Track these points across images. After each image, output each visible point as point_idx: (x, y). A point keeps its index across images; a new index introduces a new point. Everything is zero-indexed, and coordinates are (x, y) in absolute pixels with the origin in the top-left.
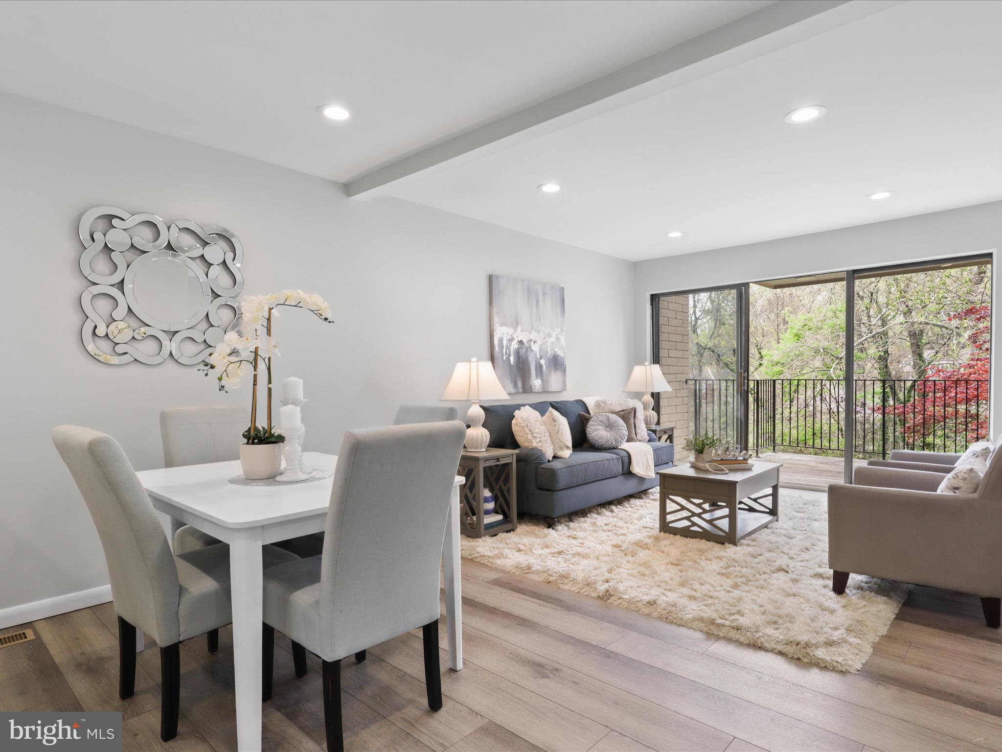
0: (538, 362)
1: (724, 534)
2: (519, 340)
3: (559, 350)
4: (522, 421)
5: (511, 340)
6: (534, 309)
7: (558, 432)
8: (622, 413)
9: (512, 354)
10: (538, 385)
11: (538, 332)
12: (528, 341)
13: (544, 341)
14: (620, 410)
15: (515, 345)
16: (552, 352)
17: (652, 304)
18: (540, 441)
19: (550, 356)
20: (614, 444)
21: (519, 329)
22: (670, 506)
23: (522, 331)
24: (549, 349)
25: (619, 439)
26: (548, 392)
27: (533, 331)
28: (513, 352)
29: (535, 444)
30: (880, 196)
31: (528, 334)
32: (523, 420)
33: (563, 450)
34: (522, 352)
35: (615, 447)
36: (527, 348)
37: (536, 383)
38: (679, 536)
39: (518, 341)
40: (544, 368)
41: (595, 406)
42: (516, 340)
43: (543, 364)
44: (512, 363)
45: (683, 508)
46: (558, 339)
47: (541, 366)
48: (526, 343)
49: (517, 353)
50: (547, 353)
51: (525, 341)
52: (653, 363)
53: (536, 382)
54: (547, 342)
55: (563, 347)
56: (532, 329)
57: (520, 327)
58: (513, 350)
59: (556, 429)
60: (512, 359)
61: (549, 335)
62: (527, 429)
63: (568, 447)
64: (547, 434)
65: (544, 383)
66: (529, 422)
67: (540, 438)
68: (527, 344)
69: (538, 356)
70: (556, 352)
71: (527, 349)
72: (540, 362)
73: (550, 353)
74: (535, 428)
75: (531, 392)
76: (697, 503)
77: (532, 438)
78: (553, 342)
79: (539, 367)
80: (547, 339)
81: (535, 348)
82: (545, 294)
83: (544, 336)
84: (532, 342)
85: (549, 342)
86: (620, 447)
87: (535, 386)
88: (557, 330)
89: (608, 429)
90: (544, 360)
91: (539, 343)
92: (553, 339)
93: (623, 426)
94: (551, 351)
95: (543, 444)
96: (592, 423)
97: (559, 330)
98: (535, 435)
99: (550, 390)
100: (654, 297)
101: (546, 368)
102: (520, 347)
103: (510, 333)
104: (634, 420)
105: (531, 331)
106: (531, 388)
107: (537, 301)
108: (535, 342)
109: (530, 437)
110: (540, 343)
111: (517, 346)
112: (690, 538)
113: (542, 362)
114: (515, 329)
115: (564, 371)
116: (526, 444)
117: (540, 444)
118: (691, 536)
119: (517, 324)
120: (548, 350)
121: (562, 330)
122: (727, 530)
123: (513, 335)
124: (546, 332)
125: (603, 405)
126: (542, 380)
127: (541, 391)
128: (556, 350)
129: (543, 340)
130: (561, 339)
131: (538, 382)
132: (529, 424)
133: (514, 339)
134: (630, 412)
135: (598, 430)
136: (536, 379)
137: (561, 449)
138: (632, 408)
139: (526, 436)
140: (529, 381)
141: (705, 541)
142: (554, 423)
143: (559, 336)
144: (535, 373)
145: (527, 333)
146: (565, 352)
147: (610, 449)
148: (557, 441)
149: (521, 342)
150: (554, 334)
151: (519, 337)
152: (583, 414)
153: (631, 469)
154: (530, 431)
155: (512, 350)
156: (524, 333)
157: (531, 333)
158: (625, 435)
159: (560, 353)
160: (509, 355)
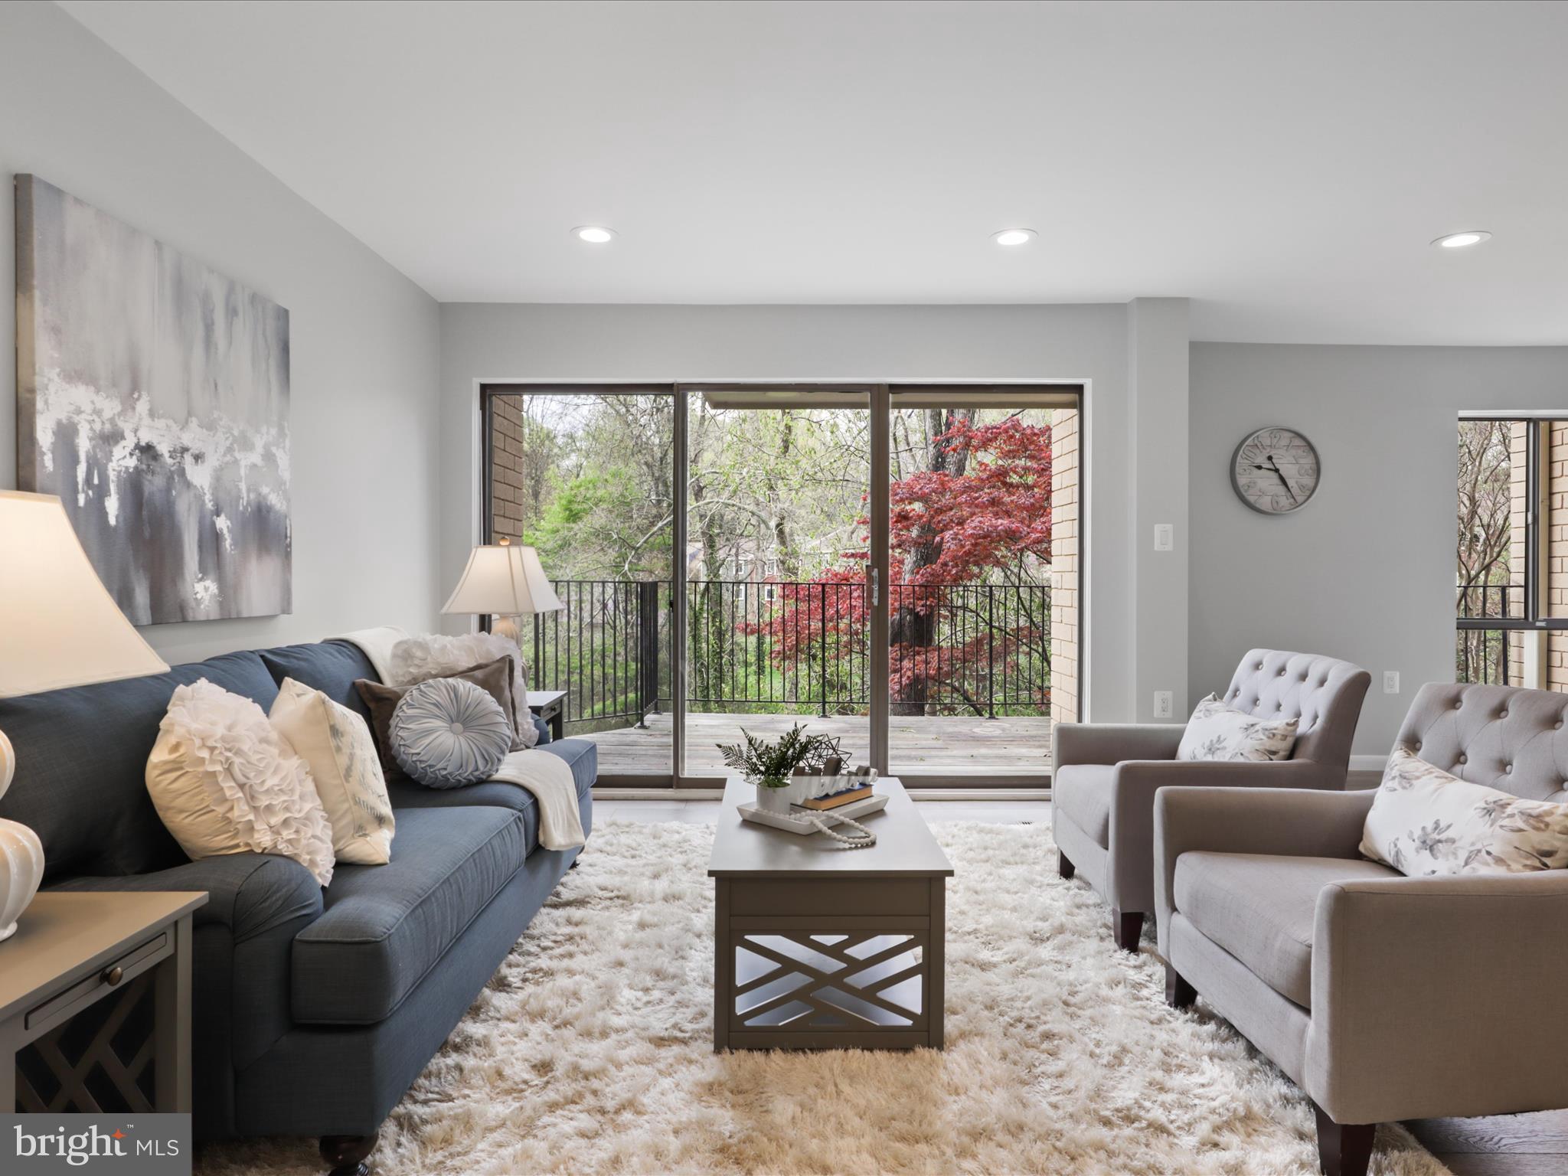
0: (208, 522)
1: (908, 1022)
2: (143, 444)
3: (272, 490)
4: (205, 754)
5: (110, 438)
6: (198, 351)
7: (348, 772)
8: (479, 674)
9: (113, 488)
10: (207, 598)
11: (210, 426)
12: (175, 451)
13: (228, 458)
14: (471, 666)
15: (122, 460)
16: (252, 496)
17: (483, 408)
18: (286, 823)
19: (245, 508)
20: (481, 768)
21: (142, 407)
22: (747, 965)
23: (152, 414)
24: (243, 486)
25: (494, 751)
26: (239, 619)
27: (194, 419)
28: (118, 486)
29: (263, 839)
30: (1013, 238)
31: (175, 428)
32: (212, 749)
33: (365, 835)
34: (154, 484)
35: (484, 777)
36: (172, 472)
37: (202, 592)
38: (779, 1052)
39: (138, 446)
40: (228, 543)
41: (394, 656)
42: (130, 442)
43: (225, 531)
44: (112, 521)
45: (788, 965)
46: (269, 457)
47: (217, 537)
48: (167, 455)
49: (134, 487)
50: (239, 497)
51: (163, 449)
52: (484, 544)
53: (199, 587)
54: (236, 462)
55: (285, 484)
56: (190, 414)
57: (145, 398)
58: (119, 476)
59: (343, 761)
60: (112, 505)
61: (246, 445)
62: (228, 785)
63: (381, 820)
64: (310, 786)
65: (227, 594)
66: (239, 752)
67: (287, 809)
68: (170, 461)
69: (210, 505)
70: (265, 498)
71: (170, 478)
72: (213, 524)
73: (246, 497)
74: (260, 773)
75: (184, 620)
76: (829, 944)
77: (251, 817)
78: (254, 466)
79: (211, 540)
80: (237, 455)
81: (200, 476)
82: (232, 312)
83: (228, 443)
84: (188, 459)
85: (243, 463)
86: (497, 776)
87: (198, 602)
88: (268, 433)
89: (458, 726)
90: (228, 518)
91: (212, 461)
92: (255, 458)
93: (498, 713)
94: (249, 491)
95: (297, 831)
96: (410, 712)
97: (274, 431)
98: (263, 801)
99: (245, 614)
100: (488, 392)
101: (235, 543)
102: (144, 467)
103: (107, 414)
104: (511, 691)
105: (187, 422)
106: (182, 608)
107: (209, 327)
108: (198, 458)
109: (242, 812)
110: (217, 464)
111: (132, 463)
112: (812, 1050)
113: (222, 523)
114: (129, 403)
115: (287, 555)
116: (220, 842)
117: (288, 834)
118: (814, 1045)
119: (135, 386)
120: (239, 490)
121: (281, 433)
122: (917, 1009)
123: (121, 424)
124: (236, 433)
125: (419, 654)
126: (221, 581)
127: (217, 617)
128: (265, 490)
129: (225, 455)
130: (279, 461)
131: (206, 589)
132: (237, 760)
133: (123, 438)
134: (500, 671)
135: (428, 732)
136: (201, 580)
137: (360, 830)
138: (502, 659)
139: (220, 810)
140: (174, 583)
141: (858, 1052)
142: (333, 743)
143: (274, 449)
144: (196, 558)
145: (171, 422)
146: (288, 501)
147: (470, 785)
148: (346, 806)
149: (147, 451)
150: (259, 443)
151: (139, 434)
152: (366, 685)
153: (541, 839)
154: (242, 786)
155: (112, 476)
156: (160, 423)
157: (184, 426)
158: (507, 739)
159: (275, 500)
160: (102, 492)
